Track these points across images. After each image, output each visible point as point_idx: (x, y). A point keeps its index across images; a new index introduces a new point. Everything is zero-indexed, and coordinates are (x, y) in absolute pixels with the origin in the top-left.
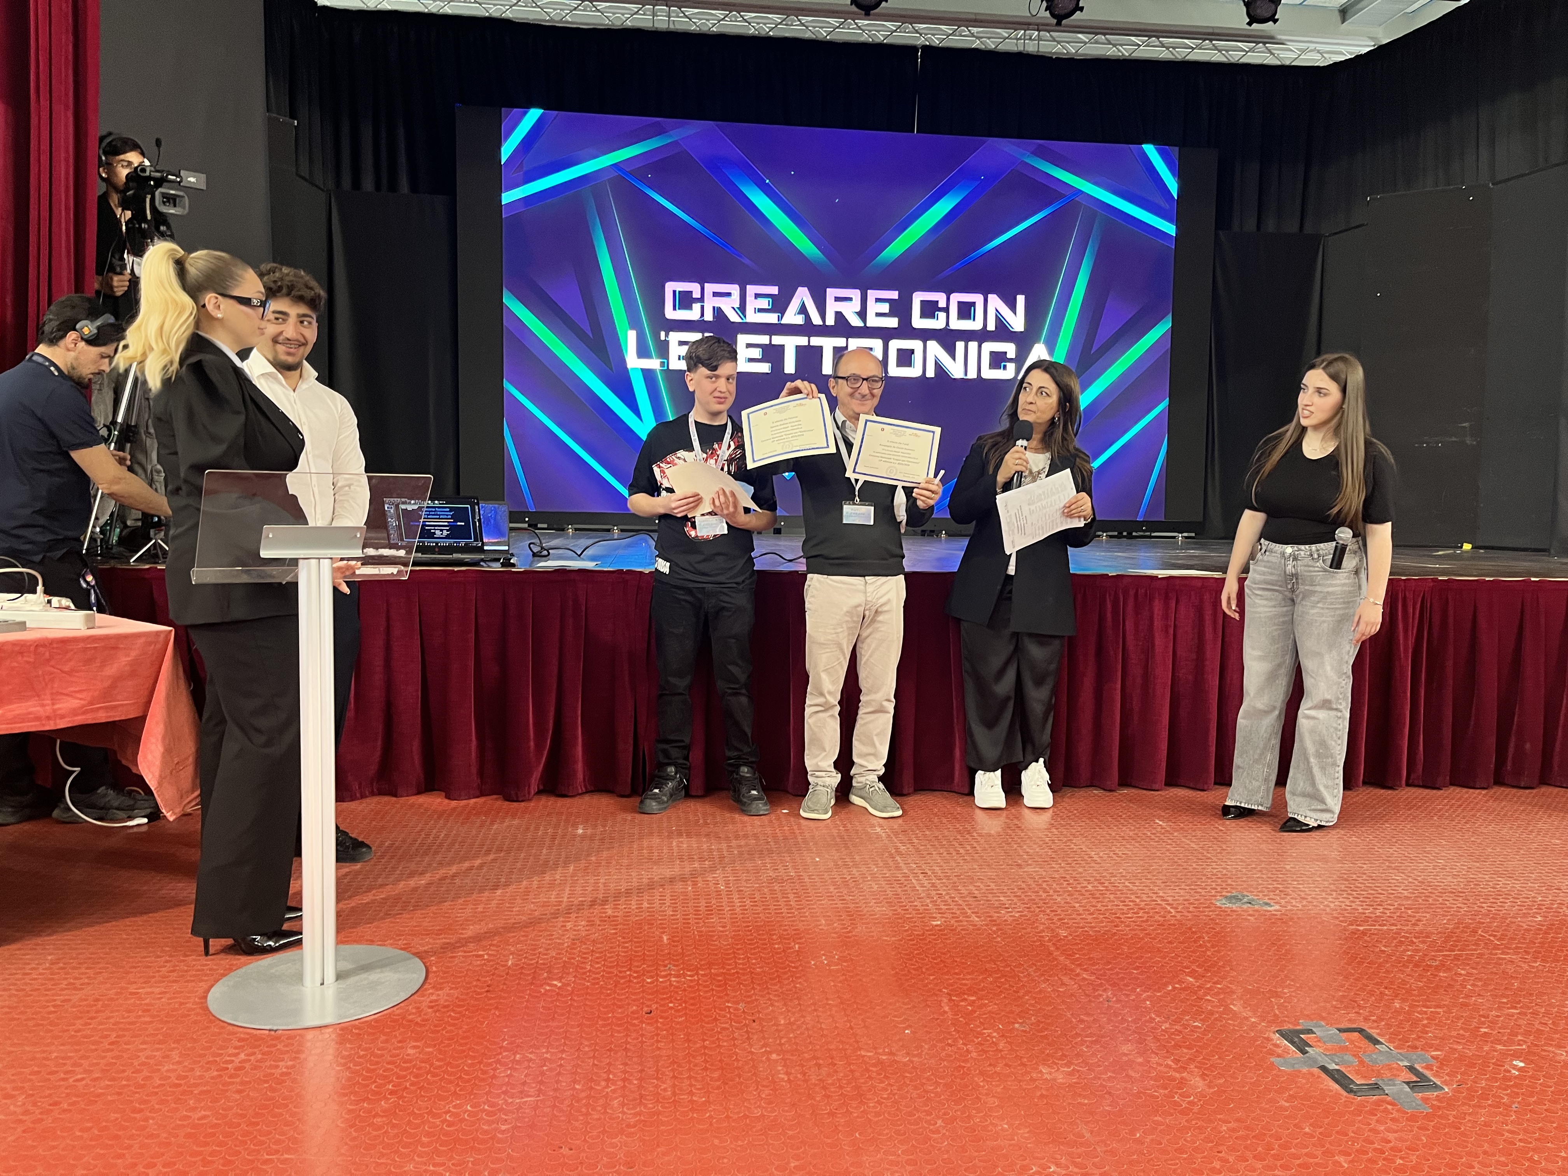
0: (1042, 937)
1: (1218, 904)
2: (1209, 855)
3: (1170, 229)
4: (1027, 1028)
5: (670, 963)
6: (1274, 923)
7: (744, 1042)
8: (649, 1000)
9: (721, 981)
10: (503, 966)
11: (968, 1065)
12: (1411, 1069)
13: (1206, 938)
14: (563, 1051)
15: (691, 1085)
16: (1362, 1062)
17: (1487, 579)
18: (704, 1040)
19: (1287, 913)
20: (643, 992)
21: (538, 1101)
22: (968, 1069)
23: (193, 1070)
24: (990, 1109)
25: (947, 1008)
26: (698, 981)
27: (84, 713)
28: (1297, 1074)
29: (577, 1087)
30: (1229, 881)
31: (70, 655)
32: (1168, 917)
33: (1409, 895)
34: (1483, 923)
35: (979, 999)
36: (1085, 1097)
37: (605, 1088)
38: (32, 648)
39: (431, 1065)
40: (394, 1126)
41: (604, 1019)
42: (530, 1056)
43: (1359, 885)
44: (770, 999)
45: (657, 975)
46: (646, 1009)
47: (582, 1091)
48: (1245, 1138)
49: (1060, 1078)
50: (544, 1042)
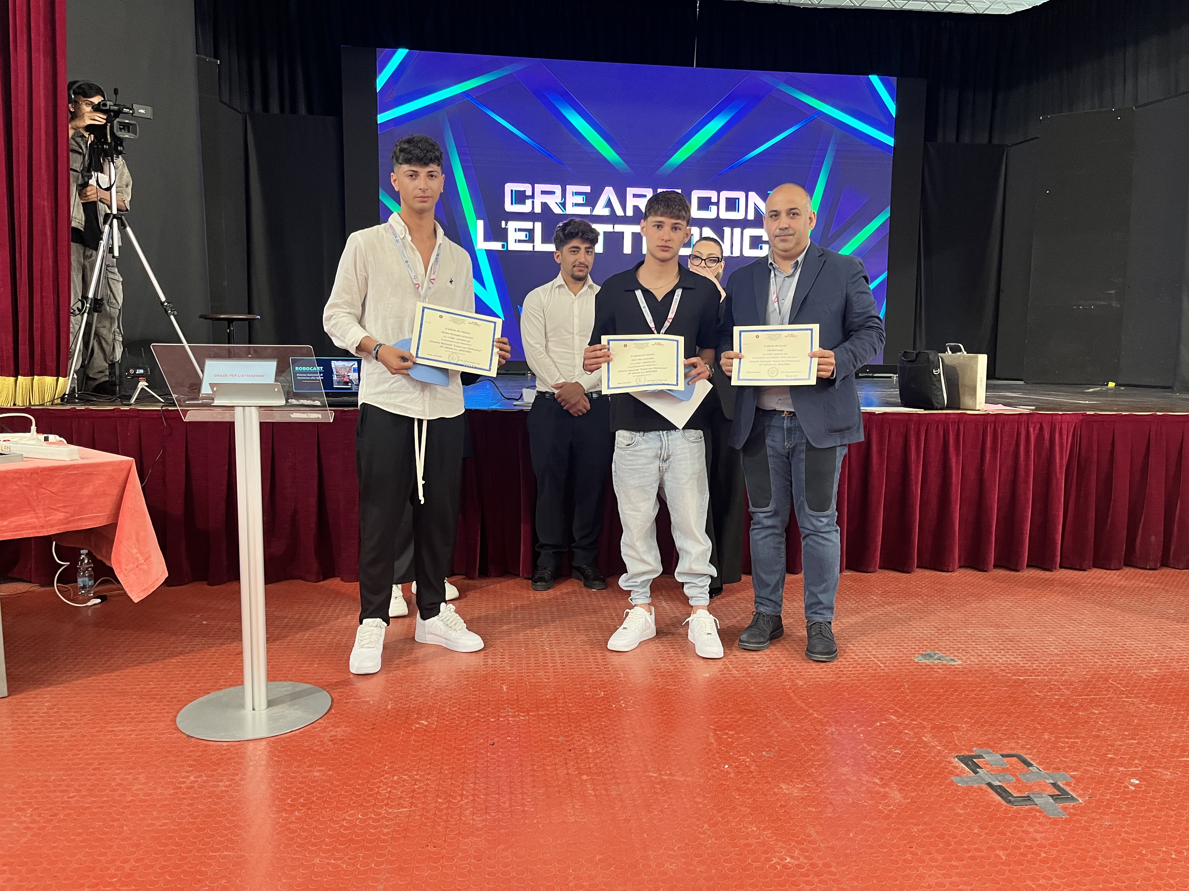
0: (784, 686)
1: (916, 660)
2: (911, 623)
3: (890, 141)
4: (772, 755)
5: (508, 707)
6: (956, 674)
7: (563, 767)
8: (492, 735)
9: (545, 720)
10: (385, 709)
11: (728, 783)
12: (1054, 785)
13: (907, 686)
14: (429, 773)
15: (523, 799)
16: (1018, 780)
17: (1124, 413)
18: (533, 765)
19: (967, 666)
20: (488, 728)
21: (410, 811)
22: (728, 786)
23: (155, 788)
24: (744, 816)
25: (713, 741)
26: (529, 720)
27: (68, 523)
28: (970, 789)
29: (439, 800)
30: (925, 643)
31: (56, 480)
32: (878, 671)
33: (1059, 653)
34: (1113, 674)
35: (737, 733)
36: (813, 807)
37: (460, 801)
38: (28, 475)
39: (332, 784)
40: (304, 830)
41: (459, 750)
42: (405, 777)
43: (1022, 645)
44: (582, 734)
45: (499, 716)
46: (490, 742)
47: (443, 803)
48: (929, 837)
49: (796, 793)
50: (415, 766)
